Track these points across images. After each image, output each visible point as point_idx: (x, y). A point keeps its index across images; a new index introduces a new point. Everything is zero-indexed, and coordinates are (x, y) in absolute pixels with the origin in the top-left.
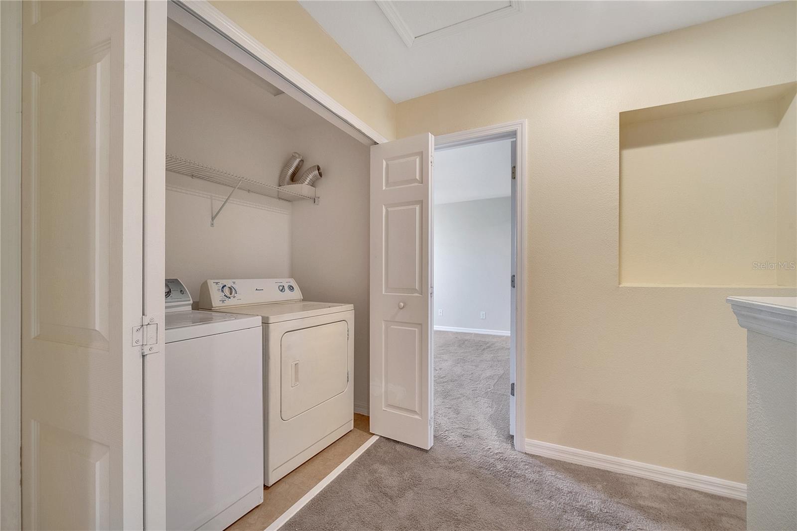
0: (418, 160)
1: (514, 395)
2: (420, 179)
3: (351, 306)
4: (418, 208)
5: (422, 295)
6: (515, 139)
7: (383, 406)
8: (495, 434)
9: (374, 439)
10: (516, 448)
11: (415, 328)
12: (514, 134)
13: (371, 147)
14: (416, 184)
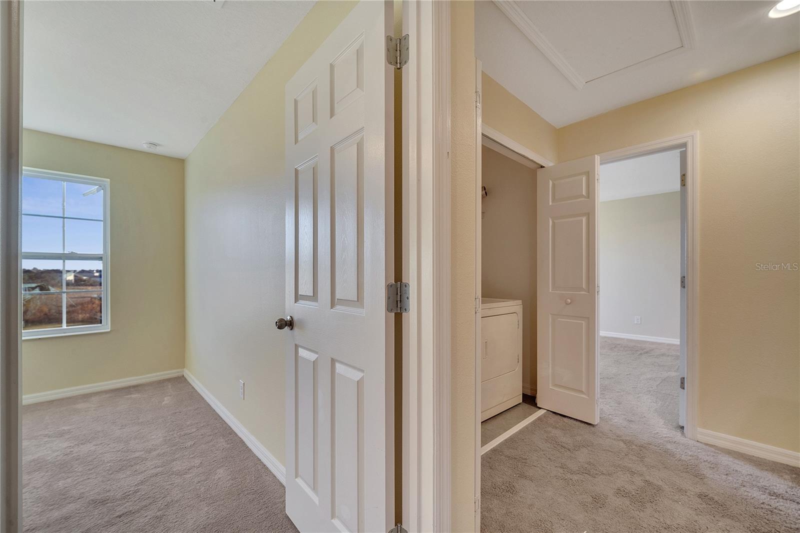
0: (584, 179)
1: (684, 388)
2: (586, 194)
3: (520, 302)
4: (584, 219)
5: (589, 292)
6: (684, 149)
7: (550, 385)
8: (662, 423)
9: (541, 413)
10: (686, 436)
11: (583, 321)
12: (684, 145)
13: (538, 170)
14: (583, 199)
